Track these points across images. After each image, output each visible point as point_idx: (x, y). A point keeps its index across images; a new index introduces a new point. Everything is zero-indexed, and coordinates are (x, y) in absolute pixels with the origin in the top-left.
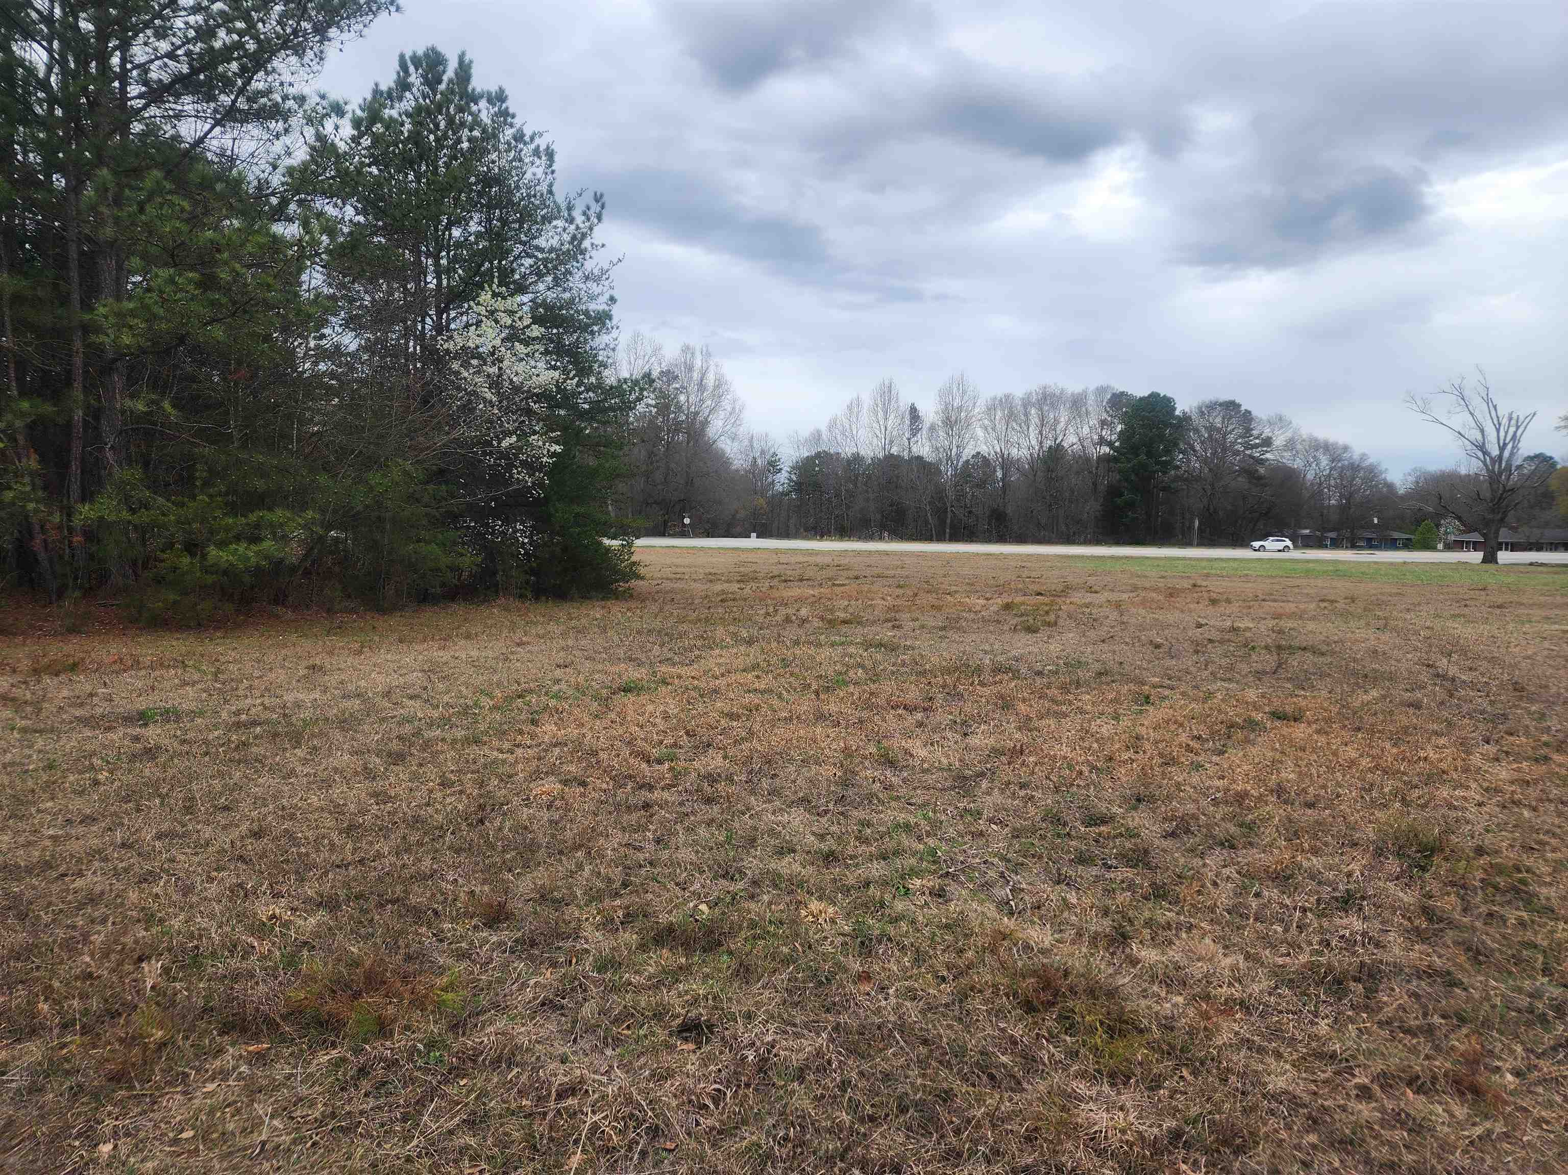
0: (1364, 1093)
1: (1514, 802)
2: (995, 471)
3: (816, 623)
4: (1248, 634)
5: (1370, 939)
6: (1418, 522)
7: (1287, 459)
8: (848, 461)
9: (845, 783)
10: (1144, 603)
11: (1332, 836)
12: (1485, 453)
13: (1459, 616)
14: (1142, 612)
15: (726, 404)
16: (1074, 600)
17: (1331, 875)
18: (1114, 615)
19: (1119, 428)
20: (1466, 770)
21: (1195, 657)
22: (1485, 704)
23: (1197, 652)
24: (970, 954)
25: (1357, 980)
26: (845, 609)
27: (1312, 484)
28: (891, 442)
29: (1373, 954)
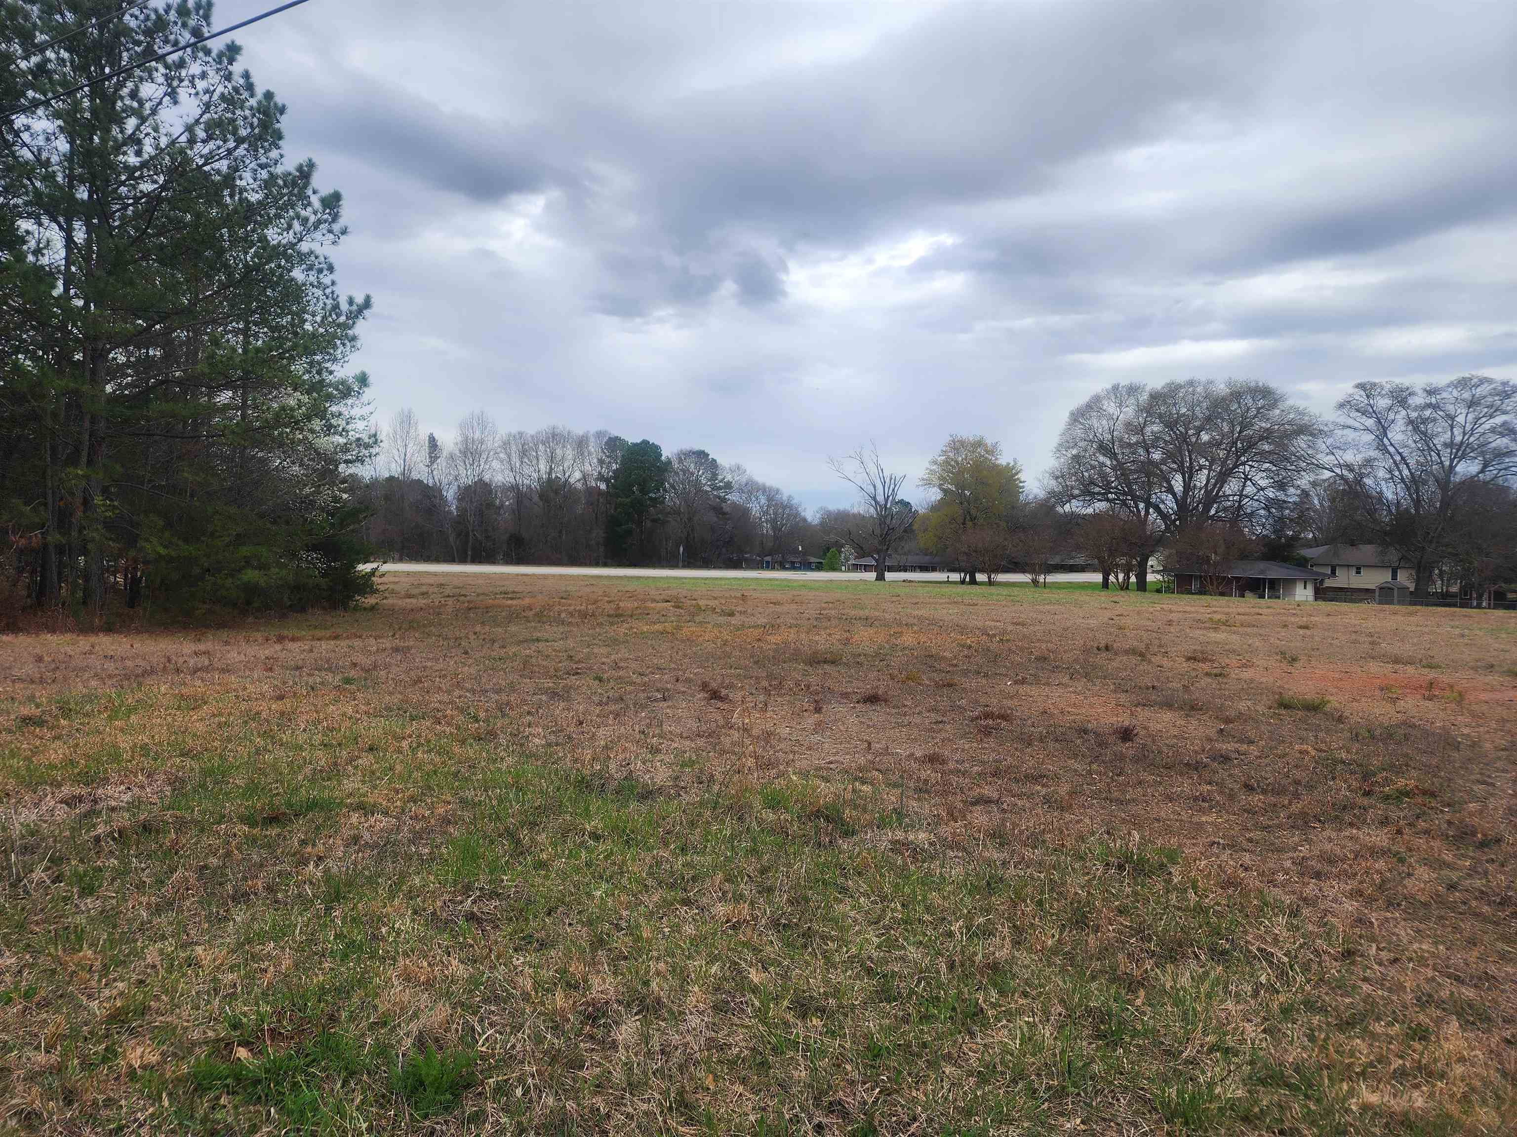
6: (826, 549)
7: (741, 499)
12: (876, 502)
19: (614, 467)
27: (755, 518)
28: (410, 468)
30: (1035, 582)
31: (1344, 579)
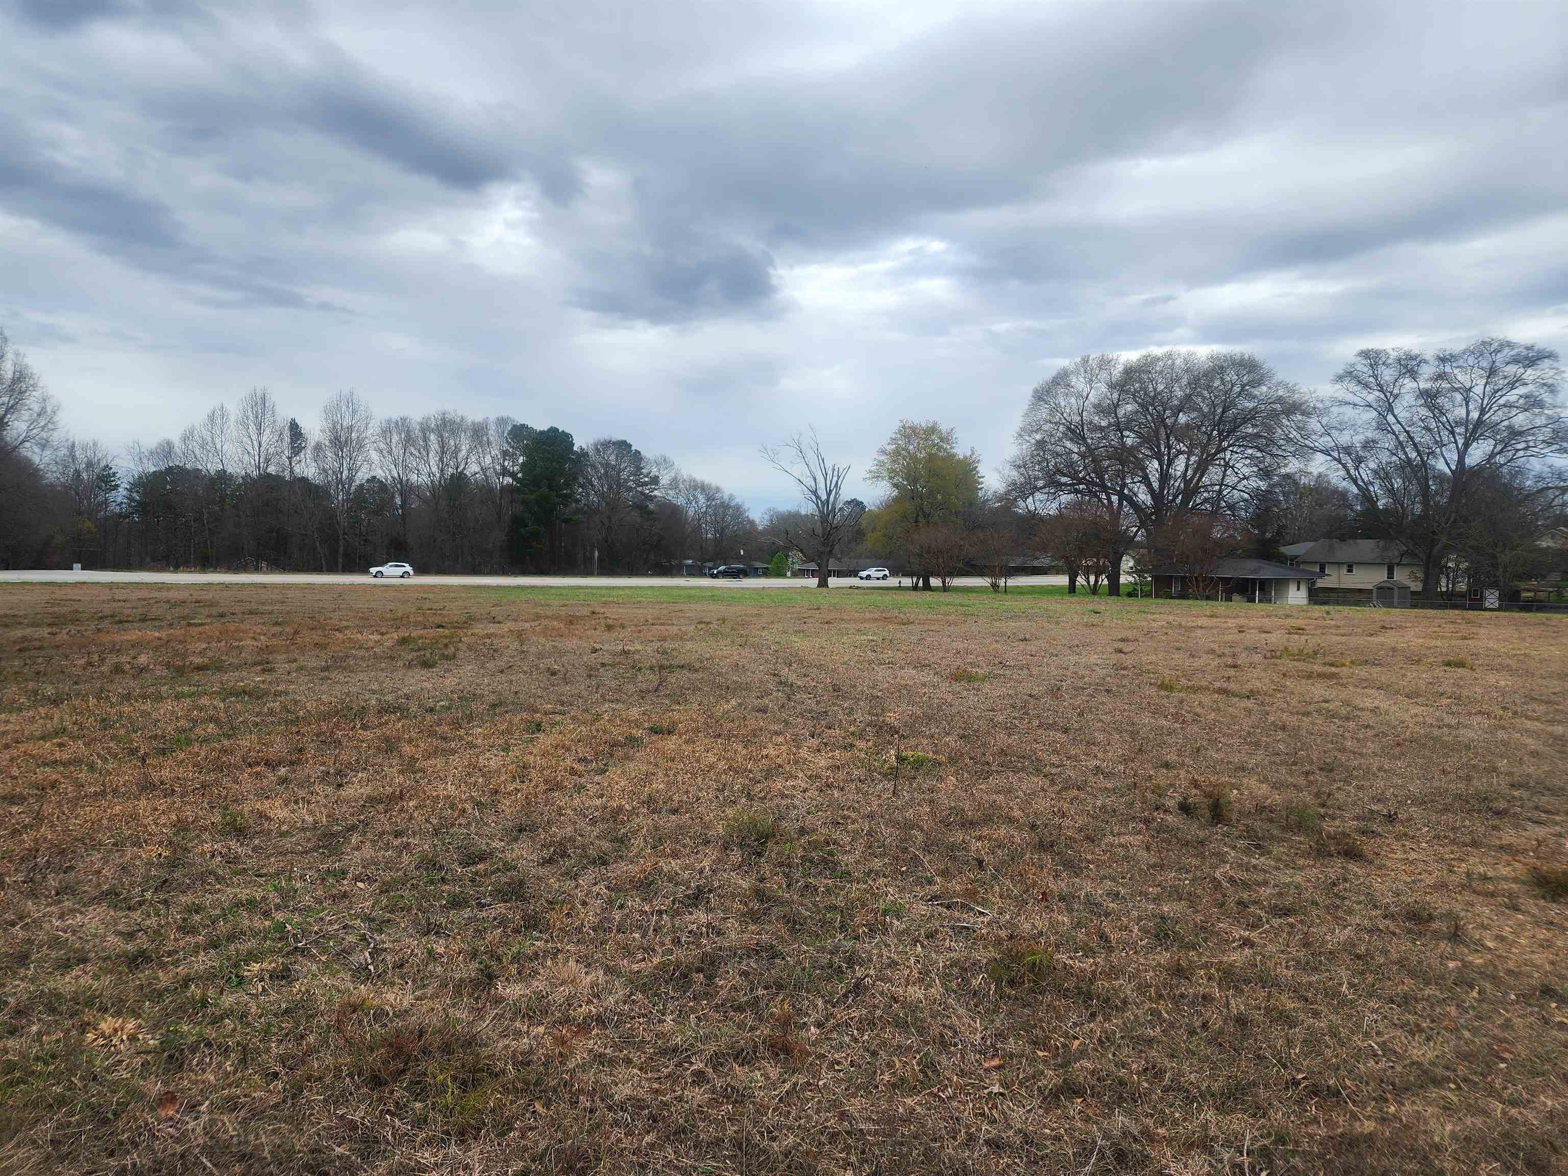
0: (700, 1078)
1: (828, 786)
2: (393, 497)
3: (160, 671)
4: (637, 657)
5: (713, 928)
6: (773, 554)
7: (671, 495)
8: (211, 479)
9: (172, 864)
10: (545, 632)
11: (690, 837)
12: (818, 497)
13: (799, 632)
14: (542, 640)
15: (32, 402)
16: (476, 631)
17: (686, 875)
18: (516, 645)
19: (521, 460)
20: (796, 762)
21: (588, 682)
22: (812, 703)
23: (590, 676)
24: (311, 1039)
25: (699, 970)
26: (202, 653)
27: (693, 520)
28: (267, 461)
29: (715, 943)
30: (995, 586)
31: (1334, 579)
